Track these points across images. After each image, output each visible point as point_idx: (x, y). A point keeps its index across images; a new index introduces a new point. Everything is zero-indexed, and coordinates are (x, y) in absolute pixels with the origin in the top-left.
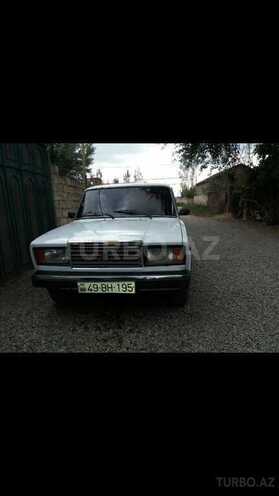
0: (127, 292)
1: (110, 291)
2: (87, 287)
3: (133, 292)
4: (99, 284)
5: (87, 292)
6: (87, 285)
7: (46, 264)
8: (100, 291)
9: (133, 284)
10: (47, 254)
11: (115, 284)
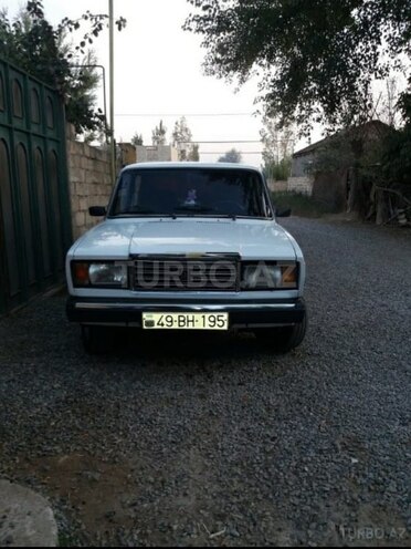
0: (216, 327)
1: (191, 327)
2: (156, 320)
3: (225, 327)
4: (175, 316)
5: (156, 327)
6: (156, 317)
7: (90, 286)
8: (175, 326)
9: (225, 316)
10: (92, 269)
11: (198, 316)
